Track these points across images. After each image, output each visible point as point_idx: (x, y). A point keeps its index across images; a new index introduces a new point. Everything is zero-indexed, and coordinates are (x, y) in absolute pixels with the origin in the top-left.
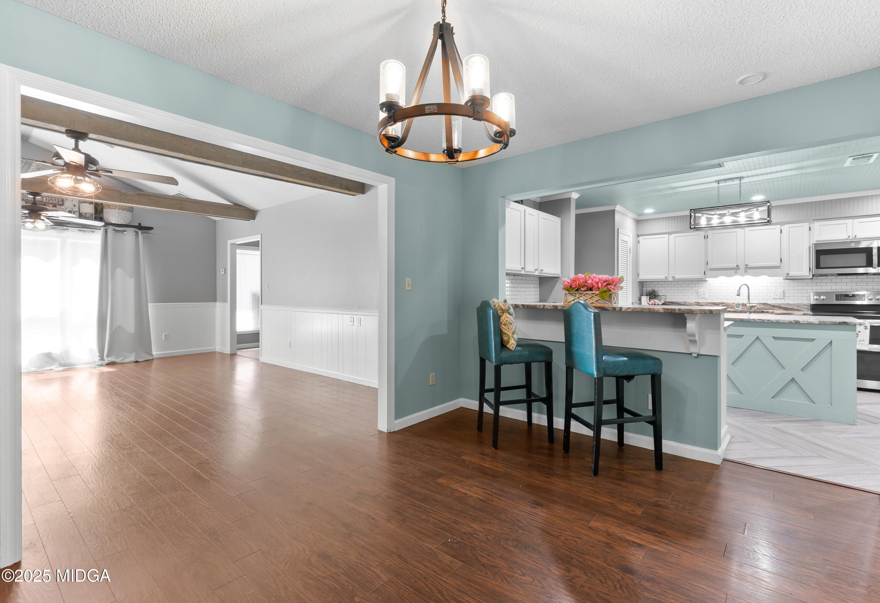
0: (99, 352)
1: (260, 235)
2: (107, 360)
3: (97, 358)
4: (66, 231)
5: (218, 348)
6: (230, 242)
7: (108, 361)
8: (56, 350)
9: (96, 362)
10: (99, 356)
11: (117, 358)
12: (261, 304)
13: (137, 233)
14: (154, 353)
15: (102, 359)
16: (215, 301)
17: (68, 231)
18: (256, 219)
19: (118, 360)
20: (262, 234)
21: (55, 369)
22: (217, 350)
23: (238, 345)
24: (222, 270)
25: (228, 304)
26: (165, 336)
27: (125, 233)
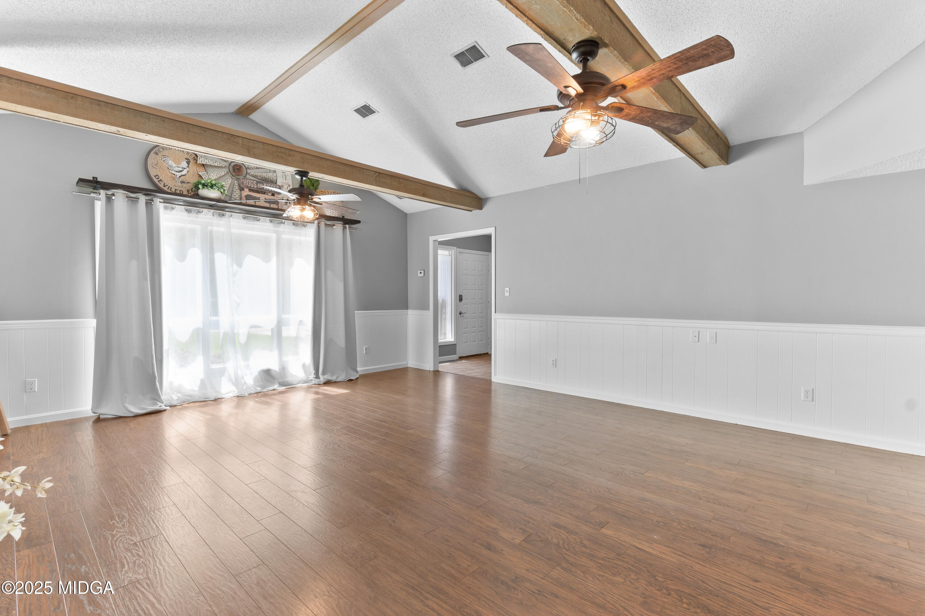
0: (315, 369)
1: (494, 228)
2: (322, 379)
3: (312, 376)
4: (281, 224)
5: (411, 363)
6: (432, 238)
7: (324, 379)
8: (275, 367)
9: (311, 380)
10: (315, 374)
11: (332, 375)
12: (495, 312)
13: (345, 228)
14: (358, 369)
15: (317, 377)
16: (407, 308)
17: (284, 225)
18: (483, 210)
19: (334, 378)
20: (496, 227)
21: (278, 388)
22: (409, 366)
23: (440, 358)
24: (419, 272)
25: (431, 312)
26: (366, 349)
27: (335, 227)
